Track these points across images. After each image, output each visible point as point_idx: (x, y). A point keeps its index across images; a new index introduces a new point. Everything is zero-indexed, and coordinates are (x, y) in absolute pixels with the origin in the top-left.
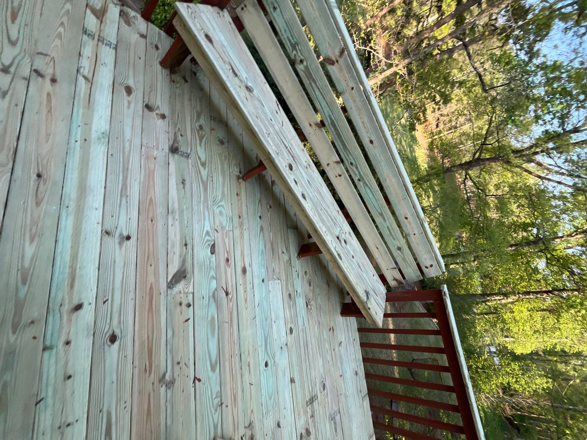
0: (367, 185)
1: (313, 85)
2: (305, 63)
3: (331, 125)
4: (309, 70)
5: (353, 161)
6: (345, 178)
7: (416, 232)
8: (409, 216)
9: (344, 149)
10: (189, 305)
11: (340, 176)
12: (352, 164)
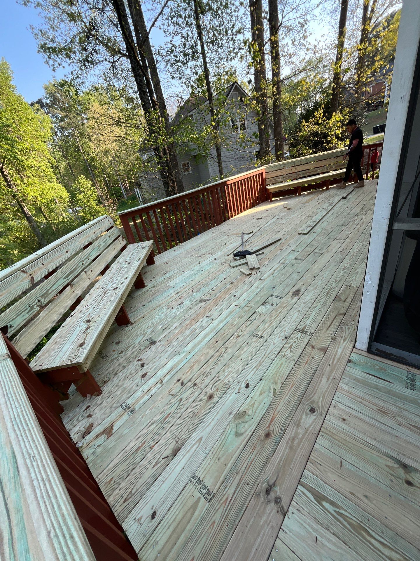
0: (89, 254)
1: (50, 291)
2: (40, 298)
3: (69, 278)
4: (42, 295)
5: (81, 263)
6: (91, 267)
7: (98, 228)
8: (93, 231)
9: (77, 268)
10: (209, 293)
11: (91, 271)
12: (83, 264)
